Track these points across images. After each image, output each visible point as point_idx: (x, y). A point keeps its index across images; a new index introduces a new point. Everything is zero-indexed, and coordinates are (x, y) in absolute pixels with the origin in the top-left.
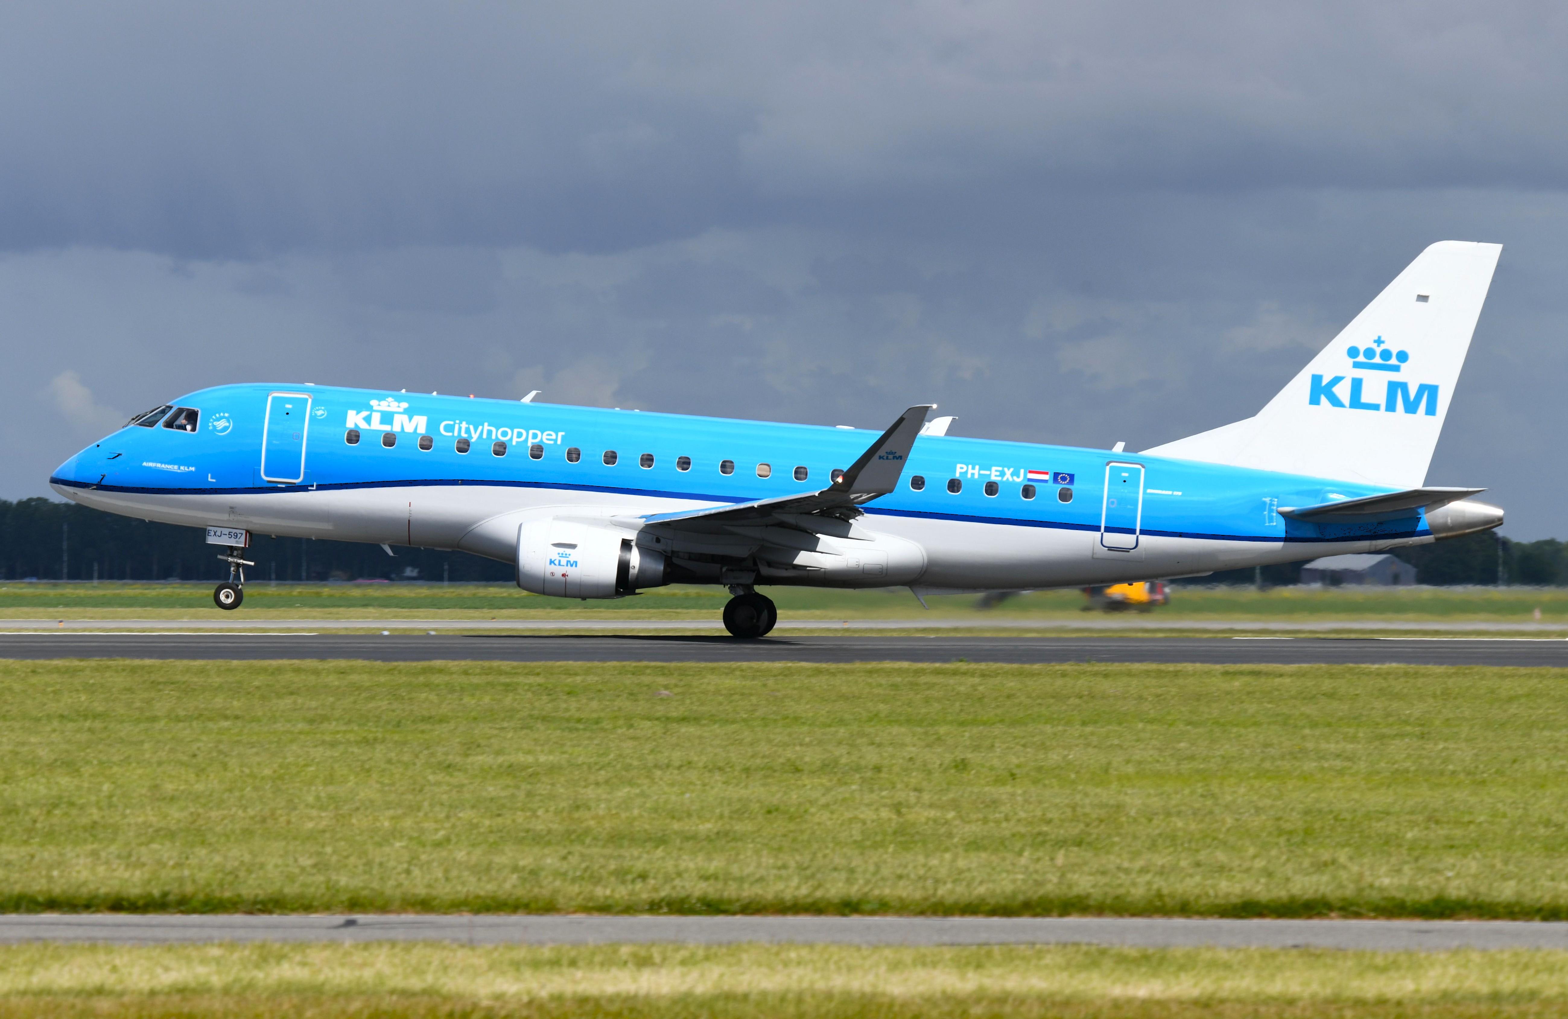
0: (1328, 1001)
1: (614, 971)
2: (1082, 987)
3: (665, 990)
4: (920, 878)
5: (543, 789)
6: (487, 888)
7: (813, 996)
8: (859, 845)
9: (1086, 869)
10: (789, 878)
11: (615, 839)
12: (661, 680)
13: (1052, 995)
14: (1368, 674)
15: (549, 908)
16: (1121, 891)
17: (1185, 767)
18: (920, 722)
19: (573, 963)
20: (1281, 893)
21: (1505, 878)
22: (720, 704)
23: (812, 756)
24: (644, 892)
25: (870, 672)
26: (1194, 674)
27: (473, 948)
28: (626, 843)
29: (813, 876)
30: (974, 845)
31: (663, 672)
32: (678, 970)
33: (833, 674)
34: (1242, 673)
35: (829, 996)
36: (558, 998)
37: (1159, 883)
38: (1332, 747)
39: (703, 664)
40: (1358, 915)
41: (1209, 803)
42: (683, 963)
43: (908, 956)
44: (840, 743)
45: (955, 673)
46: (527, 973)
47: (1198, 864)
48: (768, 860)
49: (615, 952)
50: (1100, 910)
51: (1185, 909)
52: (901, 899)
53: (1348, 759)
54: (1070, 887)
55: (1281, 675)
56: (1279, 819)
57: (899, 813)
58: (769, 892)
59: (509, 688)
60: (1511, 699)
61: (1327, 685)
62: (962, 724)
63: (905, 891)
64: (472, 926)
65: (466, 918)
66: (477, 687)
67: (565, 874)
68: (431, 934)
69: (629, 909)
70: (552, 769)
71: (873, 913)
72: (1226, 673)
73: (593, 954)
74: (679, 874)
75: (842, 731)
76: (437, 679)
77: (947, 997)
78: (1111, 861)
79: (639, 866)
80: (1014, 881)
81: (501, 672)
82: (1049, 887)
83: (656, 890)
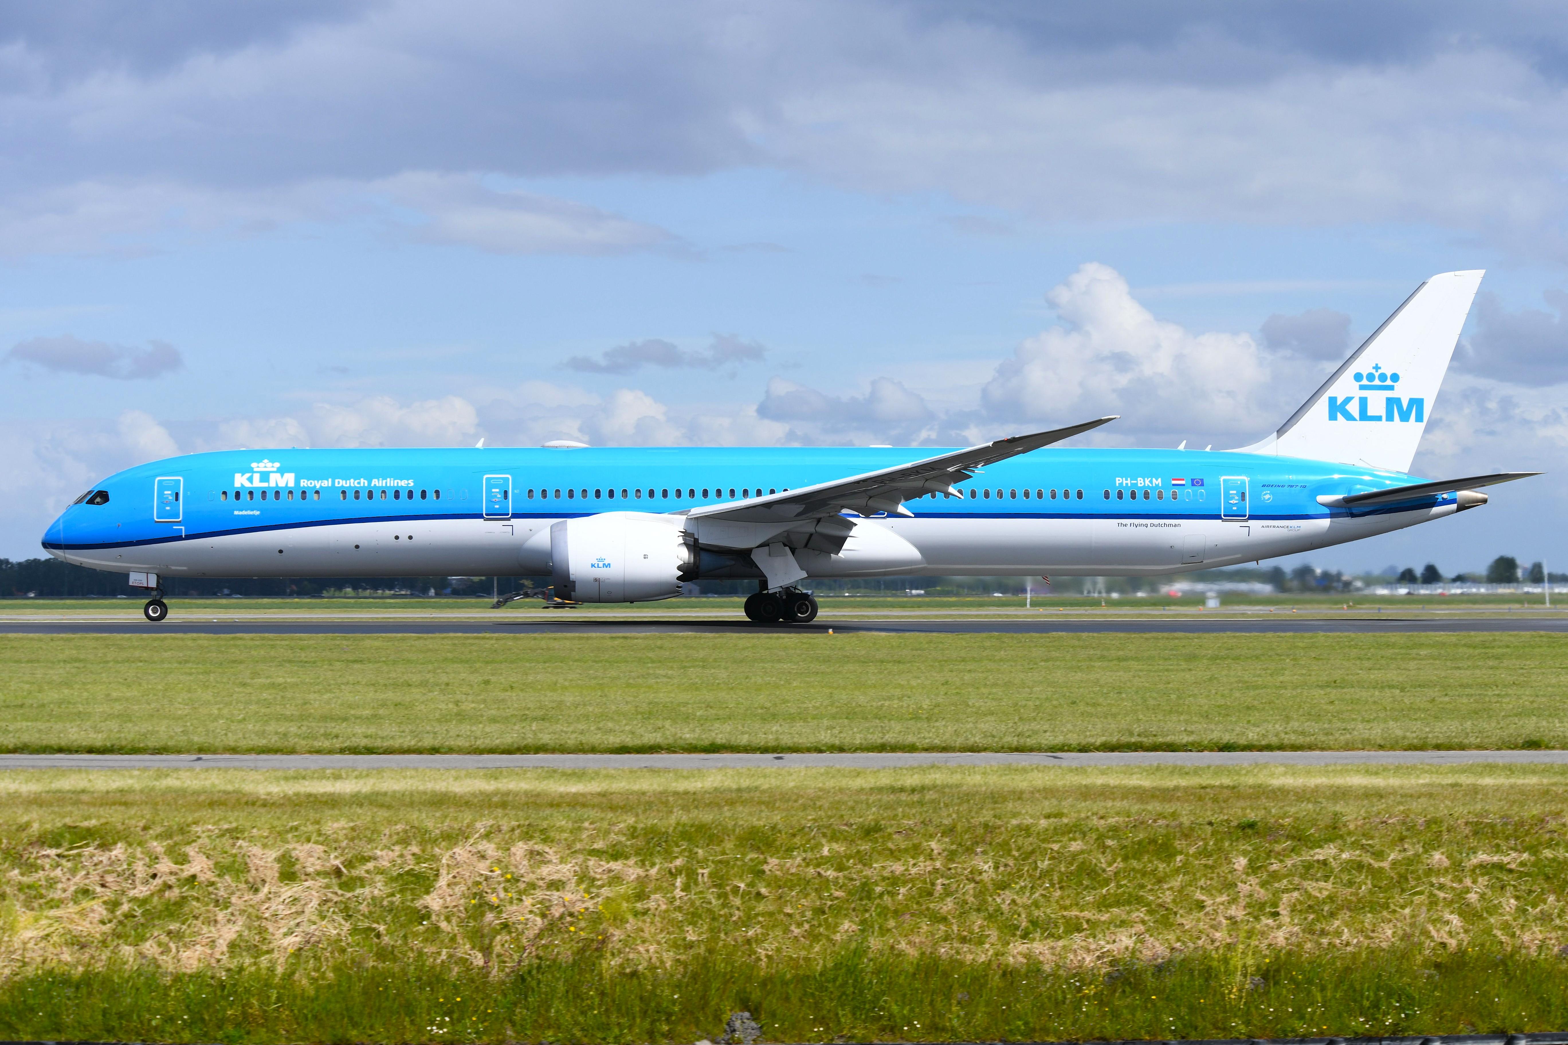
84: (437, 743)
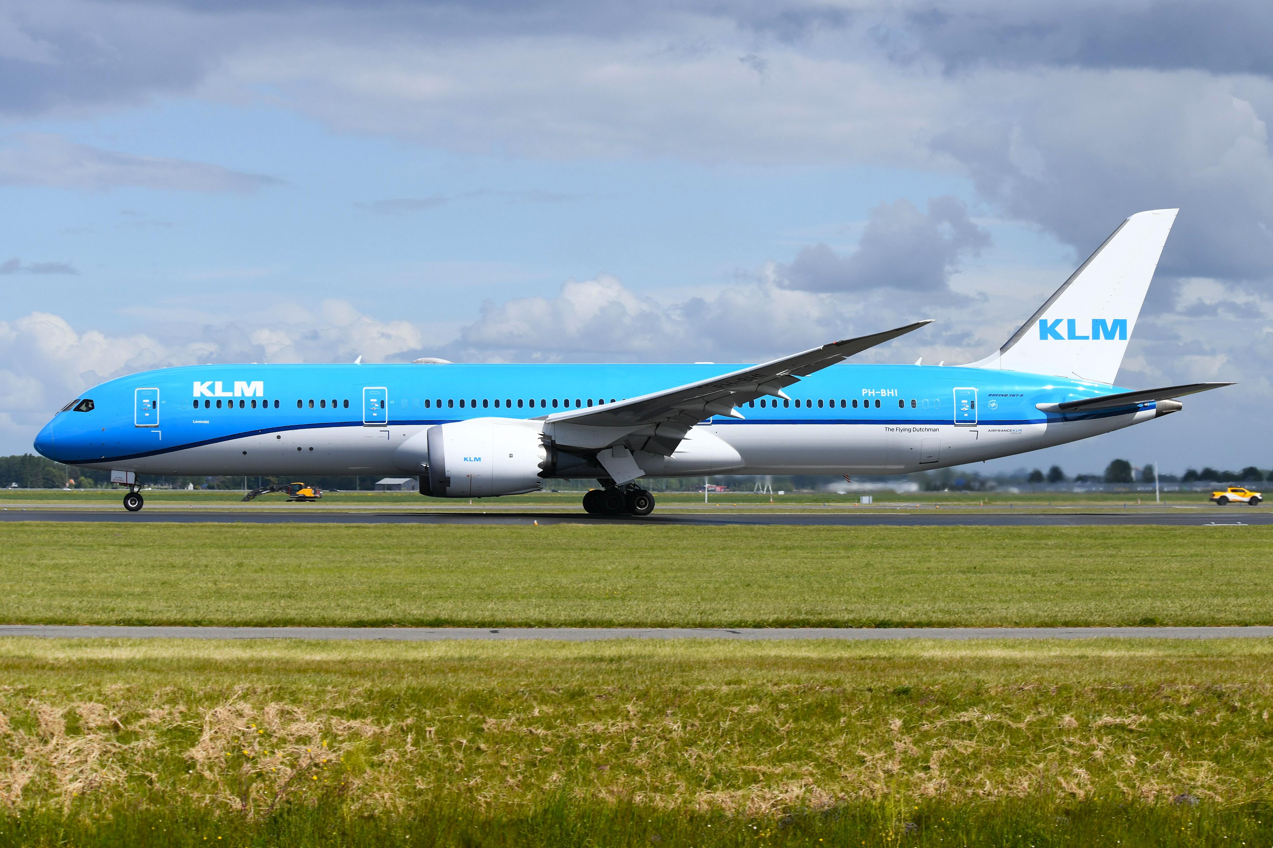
0: (393, 661)
1: (103, 648)
2: (293, 656)
3: (124, 657)
4: (226, 611)
5: (71, 574)
6: (50, 614)
7: (184, 659)
8: (200, 597)
9: (293, 607)
10: (172, 611)
11: (101, 594)
12: (117, 530)
13: (282, 659)
14: (404, 527)
15: (75, 623)
16: (307, 616)
17: (332, 565)
18: (223, 547)
19: (86, 646)
20: (372, 617)
21: (463, 610)
22: (141, 539)
23: (179, 561)
24: (114, 617)
25: (202, 527)
26: (333, 527)
27: (45, 639)
28: (105, 596)
29: (182, 611)
30: (247, 597)
31: (118, 526)
32: (129, 649)
33: (186, 527)
34: (353, 527)
35: (190, 659)
36: (80, 660)
37: (323, 613)
38: (391, 557)
39: (134, 523)
40: (404, 626)
41: (342, 580)
42: (131, 646)
43: (222, 643)
44: (190, 555)
45: (236, 527)
46: (67, 649)
47: (338, 605)
48: (163, 604)
49: (103, 641)
50: (299, 624)
51: (334, 624)
52: (218, 620)
53: (398, 562)
54: (287, 615)
55: (369, 528)
56: (370, 587)
57: (215, 584)
58: (164, 617)
59: (56, 533)
60: (461, 538)
61: (388, 531)
62: (240, 548)
63: (220, 616)
64: (44, 630)
65: (42, 627)
66: (42, 532)
67: (81, 609)
68: (29, 633)
69: (108, 623)
70: (74, 566)
71: (207, 625)
72: (347, 527)
73: (94, 641)
74: (128, 609)
75: (191, 551)
76: (27, 528)
77: (239, 660)
78: (304, 604)
79: (112, 605)
80: (264, 612)
81: (52, 526)
82: (279, 615)
83: (118, 615)
84: (199, 617)
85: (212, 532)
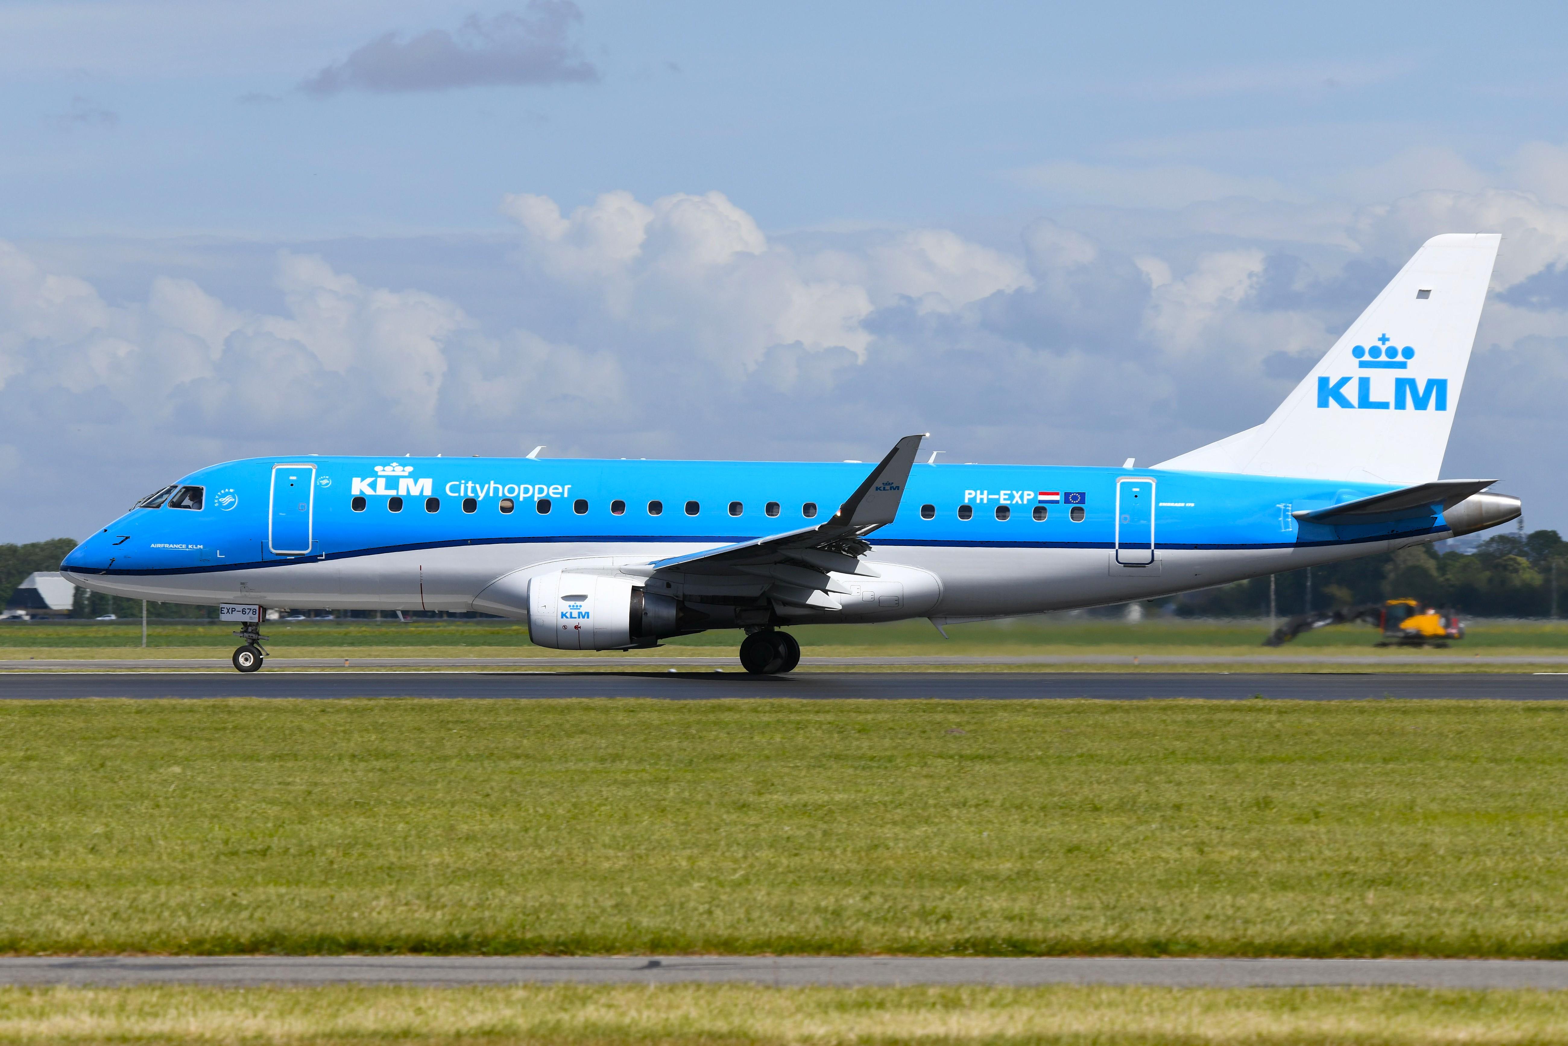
1: (923, 1013)
2: (1400, 1030)
3: (976, 1033)
4: (1229, 918)
5: (840, 828)
6: (789, 929)
7: (1126, 1038)
8: (1163, 885)
9: (1398, 908)
10: (1095, 919)
11: (917, 877)
12: (952, 717)
13: (1371, 1037)
15: (853, 949)
16: (1434, 931)
17: (1494, 804)
18: (1218, 760)
19: (881, 1005)
22: (1014, 741)
23: (1108, 794)
24: (949, 933)
25: (1164, 709)
26: (1495, 710)
27: (779, 990)
28: (926, 882)
29: (1119, 917)
30: (1282, 884)
31: (956, 710)
32: (988, 1012)
33: (1127, 711)
36: (867, 1040)
37: (1474, 924)
39: (994, 702)
41: (1519, 841)
42: (992, 1005)
43: (1221, 998)
44: (1136, 781)
45: (1251, 709)
46: (834, 1015)
47: (1511, 904)
48: (1071, 900)
49: (923, 994)
50: (1414, 951)
51: (1501, 950)
52: (1210, 939)
54: (1383, 927)
57: (1202, 852)
58: (1075, 933)
59: (800, 726)
62: (1261, 761)
63: (1215, 932)
64: (776, 967)
65: (769, 959)
66: (767, 725)
67: (867, 915)
68: (735, 975)
69: (935, 950)
70: (849, 808)
71: (1182, 954)
72: (1528, 709)
73: (901, 994)
74: (984, 914)
75: (1139, 769)
76: (727, 717)
77: (1263, 1040)
78: (1424, 901)
79: (943, 906)
80: (1324, 921)
81: (791, 711)
82: (1362, 928)
83: (961, 930)
85: (1188, 722)
